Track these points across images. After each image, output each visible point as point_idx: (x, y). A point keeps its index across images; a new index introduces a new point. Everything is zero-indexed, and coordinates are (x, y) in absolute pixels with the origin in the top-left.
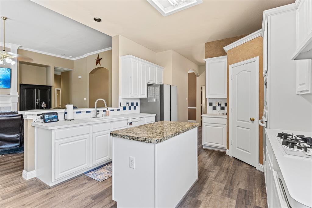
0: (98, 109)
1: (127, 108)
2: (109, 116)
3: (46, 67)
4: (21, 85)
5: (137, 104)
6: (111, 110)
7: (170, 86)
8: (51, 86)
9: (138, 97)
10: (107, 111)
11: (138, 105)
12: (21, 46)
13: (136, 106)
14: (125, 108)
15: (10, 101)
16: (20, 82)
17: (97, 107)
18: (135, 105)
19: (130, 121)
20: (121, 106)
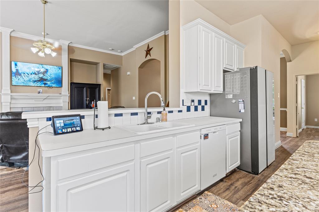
0: (149, 110)
1: (192, 108)
2: (166, 120)
3: (96, 64)
4: (72, 84)
5: (206, 101)
6: (170, 112)
7: (266, 70)
8: (100, 85)
9: (210, 90)
10: (164, 112)
11: (207, 105)
12: (71, 43)
13: (204, 105)
14: (189, 109)
15: (61, 101)
16: (71, 81)
17: (148, 107)
18: (203, 103)
19: (204, 132)
20: (183, 105)
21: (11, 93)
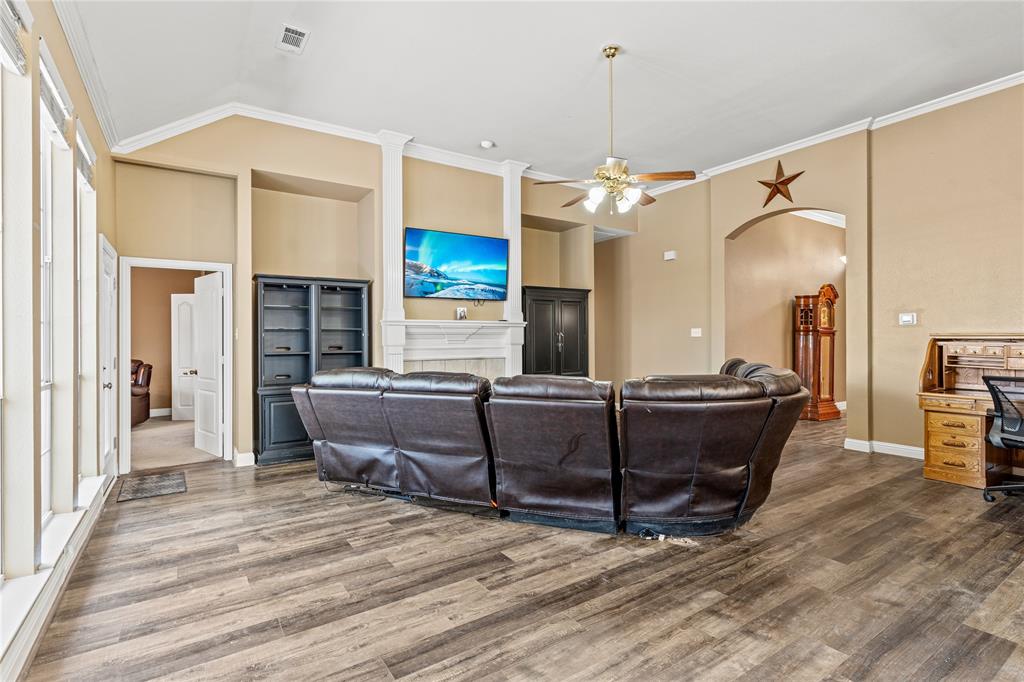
4: (527, 289)
8: (589, 291)
12: (529, 167)
15: (507, 341)
21: (406, 318)
